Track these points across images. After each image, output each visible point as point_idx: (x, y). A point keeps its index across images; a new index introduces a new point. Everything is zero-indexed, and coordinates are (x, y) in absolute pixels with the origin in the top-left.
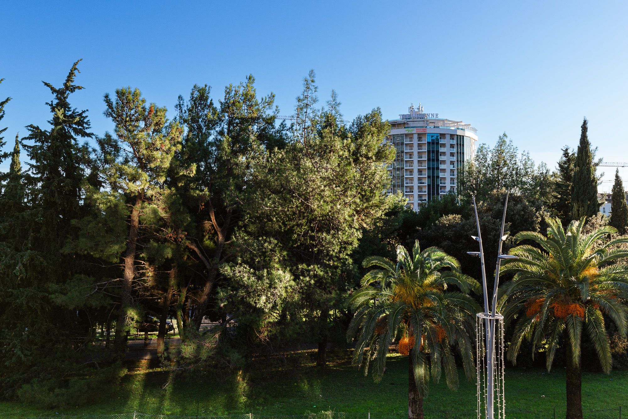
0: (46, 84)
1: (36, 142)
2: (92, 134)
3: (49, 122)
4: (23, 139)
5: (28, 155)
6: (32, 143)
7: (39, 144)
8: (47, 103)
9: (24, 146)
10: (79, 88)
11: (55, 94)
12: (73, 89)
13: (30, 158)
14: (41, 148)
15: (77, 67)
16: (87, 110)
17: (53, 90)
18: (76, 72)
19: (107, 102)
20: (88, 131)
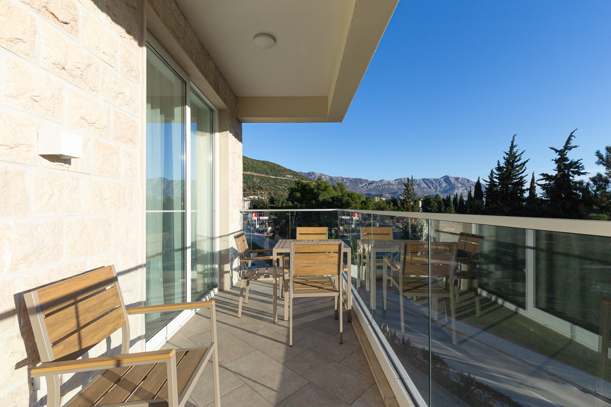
0: (551, 148)
1: (546, 181)
2: (586, 173)
3: (554, 170)
4: (537, 181)
5: (541, 188)
6: (543, 182)
7: (548, 182)
8: (552, 160)
9: (539, 185)
10: (575, 147)
11: (558, 153)
12: (570, 149)
13: (542, 189)
14: (550, 184)
15: (573, 135)
16: (582, 159)
17: (556, 151)
18: (572, 138)
19: (598, 156)
20: (582, 171)
